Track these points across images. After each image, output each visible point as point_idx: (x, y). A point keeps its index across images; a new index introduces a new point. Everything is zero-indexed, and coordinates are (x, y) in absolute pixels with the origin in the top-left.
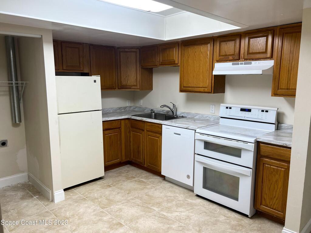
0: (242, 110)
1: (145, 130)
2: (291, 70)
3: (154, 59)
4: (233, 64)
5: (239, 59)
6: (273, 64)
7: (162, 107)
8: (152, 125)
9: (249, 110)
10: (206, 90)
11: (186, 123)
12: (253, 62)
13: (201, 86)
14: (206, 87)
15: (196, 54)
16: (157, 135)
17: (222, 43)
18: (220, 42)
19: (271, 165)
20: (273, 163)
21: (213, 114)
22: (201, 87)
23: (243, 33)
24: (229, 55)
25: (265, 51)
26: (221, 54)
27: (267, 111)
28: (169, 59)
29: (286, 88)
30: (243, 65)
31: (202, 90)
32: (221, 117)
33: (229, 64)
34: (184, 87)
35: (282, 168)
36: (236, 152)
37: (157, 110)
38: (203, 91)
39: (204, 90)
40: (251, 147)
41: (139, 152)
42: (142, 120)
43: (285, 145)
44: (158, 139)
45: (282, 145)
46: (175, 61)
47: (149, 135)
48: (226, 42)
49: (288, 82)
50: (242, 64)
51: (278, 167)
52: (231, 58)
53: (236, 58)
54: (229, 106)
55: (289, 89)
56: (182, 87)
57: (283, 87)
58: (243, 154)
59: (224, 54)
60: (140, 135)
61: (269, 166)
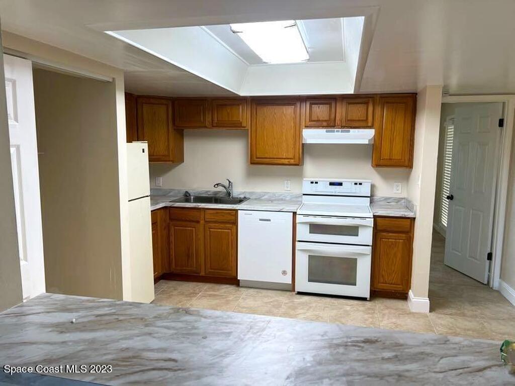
0: (331, 184)
1: (202, 222)
2: (393, 140)
3: (202, 116)
4: (327, 132)
5: (334, 126)
6: (374, 134)
7: (216, 186)
8: (217, 213)
9: (340, 184)
10: (292, 161)
11: (267, 204)
12: (352, 130)
13: (284, 157)
14: (291, 159)
15: (275, 116)
16: (226, 225)
17: (313, 106)
18: (311, 104)
19: (389, 239)
20: (391, 236)
21: (289, 192)
22: (285, 159)
23: (339, 97)
24: (323, 121)
25: (365, 119)
26: (313, 119)
27: (360, 184)
28: (230, 119)
29: (388, 158)
30: (340, 133)
31: (286, 161)
32: (304, 195)
33: (322, 131)
34: (257, 158)
35: (400, 239)
36: (352, 231)
37: (194, 191)
38: (287, 163)
39: (289, 162)
40: (370, 222)
41: (188, 256)
42: (197, 206)
43: (404, 216)
44: (229, 231)
45: (401, 216)
46: (241, 123)
47: (210, 228)
48: (319, 105)
49: (390, 153)
50: (337, 131)
51: (396, 239)
52: (325, 124)
53: (331, 124)
54: (314, 180)
55: (392, 159)
56: (255, 158)
57: (385, 158)
58: (361, 231)
59: (316, 119)
60: (192, 230)
61: (387, 240)
